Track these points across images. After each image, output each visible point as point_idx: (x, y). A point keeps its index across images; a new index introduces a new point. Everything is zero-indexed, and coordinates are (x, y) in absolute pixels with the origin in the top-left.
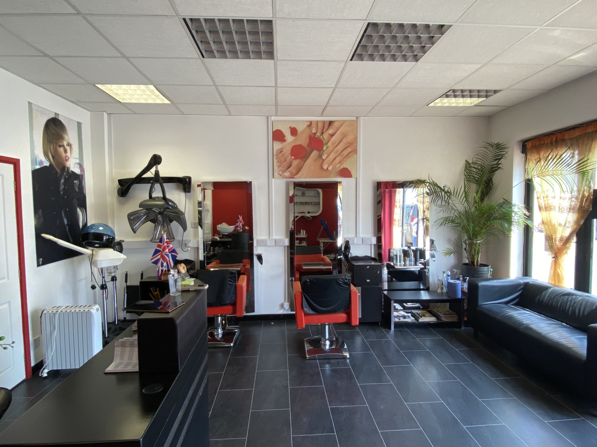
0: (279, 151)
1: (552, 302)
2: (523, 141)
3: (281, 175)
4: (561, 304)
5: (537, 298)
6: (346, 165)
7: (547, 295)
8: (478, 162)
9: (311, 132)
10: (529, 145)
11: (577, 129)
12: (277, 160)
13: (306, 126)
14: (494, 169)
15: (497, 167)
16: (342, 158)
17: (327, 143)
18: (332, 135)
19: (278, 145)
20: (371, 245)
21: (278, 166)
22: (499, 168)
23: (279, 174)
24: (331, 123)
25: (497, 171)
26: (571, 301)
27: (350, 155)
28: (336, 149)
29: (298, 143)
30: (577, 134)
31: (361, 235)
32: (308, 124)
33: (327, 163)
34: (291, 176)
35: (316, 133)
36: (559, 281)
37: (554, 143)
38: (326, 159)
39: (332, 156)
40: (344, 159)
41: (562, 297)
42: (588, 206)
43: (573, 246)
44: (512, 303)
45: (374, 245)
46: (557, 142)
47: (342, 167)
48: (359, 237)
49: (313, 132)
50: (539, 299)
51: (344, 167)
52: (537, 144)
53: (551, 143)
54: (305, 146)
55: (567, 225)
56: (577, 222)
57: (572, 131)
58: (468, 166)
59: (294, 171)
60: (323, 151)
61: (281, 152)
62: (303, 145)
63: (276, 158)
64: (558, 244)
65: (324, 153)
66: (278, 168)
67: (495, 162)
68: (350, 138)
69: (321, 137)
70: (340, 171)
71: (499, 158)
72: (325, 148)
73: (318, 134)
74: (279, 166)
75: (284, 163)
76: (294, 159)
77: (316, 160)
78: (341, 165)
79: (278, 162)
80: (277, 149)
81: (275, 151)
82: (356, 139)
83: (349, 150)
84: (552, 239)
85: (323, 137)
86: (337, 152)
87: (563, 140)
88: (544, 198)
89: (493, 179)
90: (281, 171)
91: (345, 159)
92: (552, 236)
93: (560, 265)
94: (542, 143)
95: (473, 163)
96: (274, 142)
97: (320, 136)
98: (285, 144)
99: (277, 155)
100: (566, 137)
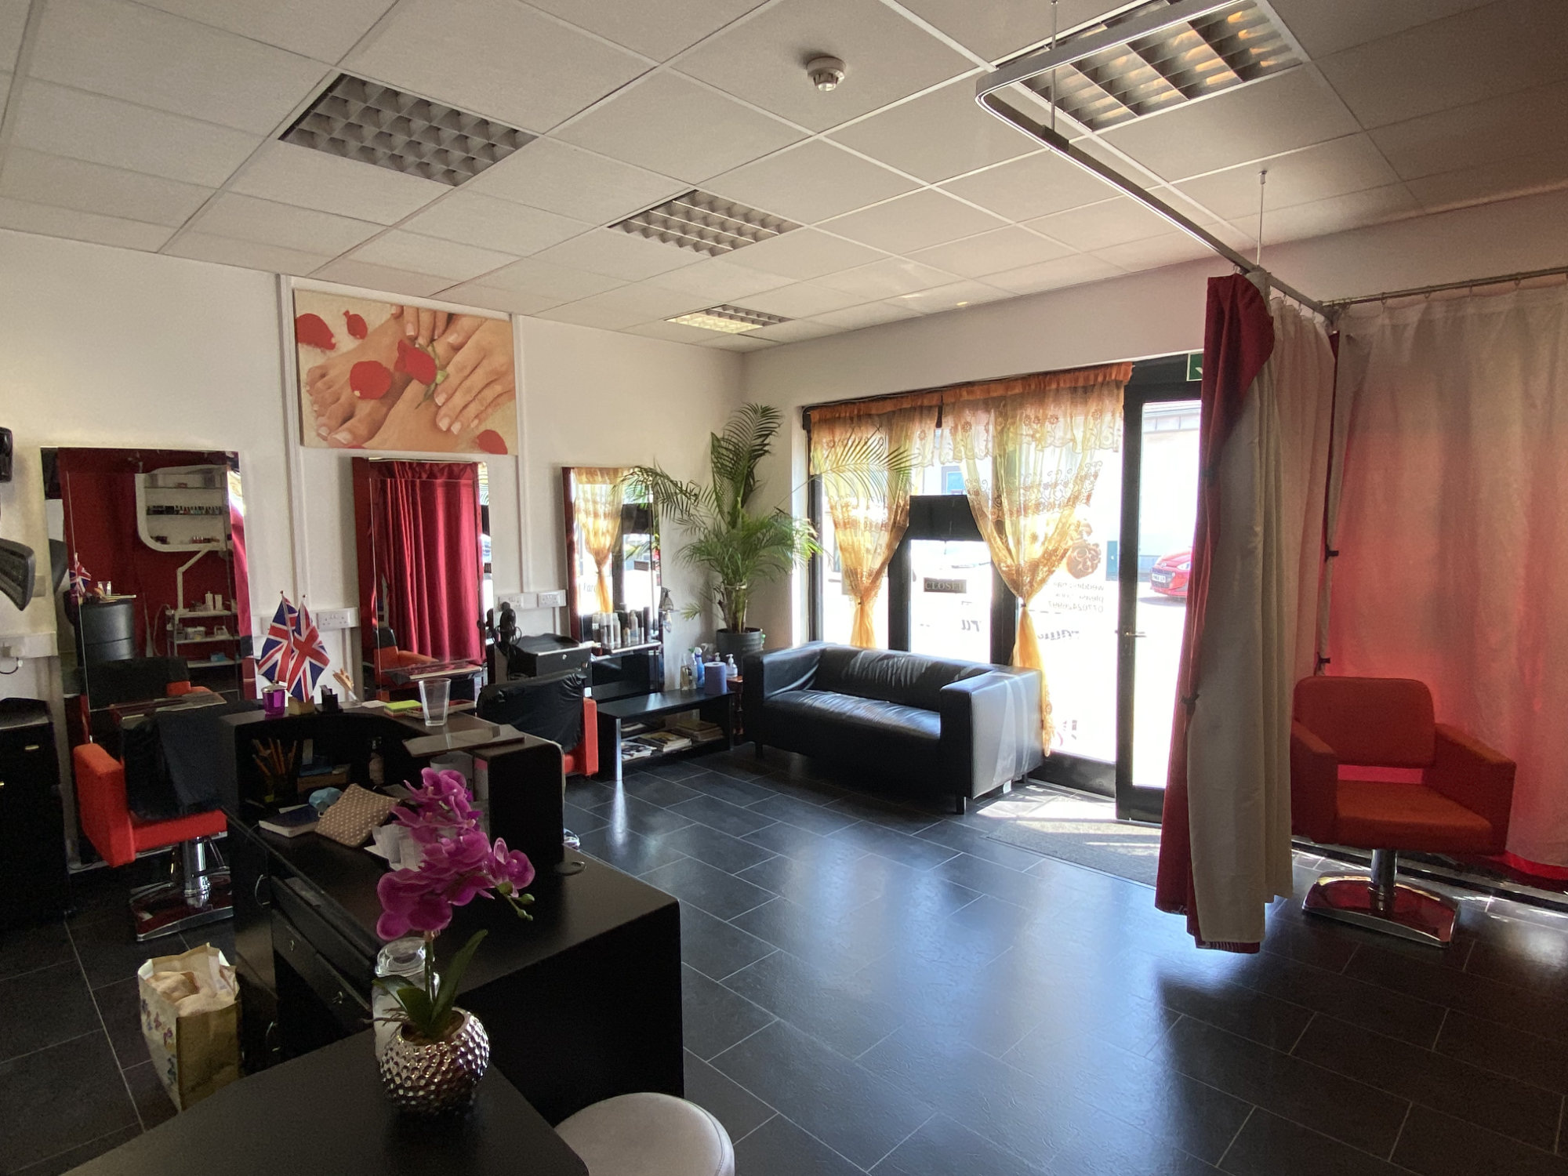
0: (318, 372)
1: (867, 675)
2: (803, 407)
3: (325, 439)
4: (880, 673)
5: (844, 672)
6: (493, 423)
7: (858, 665)
8: (733, 440)
9: (404, 332)
10: (815, 416)
11: (888, 401)
12: (311, 395)
13: (389, 316)
14: (758, 452)
15: (761, 450)
16: (482, 406)
17: (444, 367)
18: (457, 348)
19: (311, 358)
20: (554, 608)
21: (314, 414)
22: (766, 451)
23: (319, 435)
24: (451, 318)
25: (762, 457)
26: (893, 666)
27: (499, 400)
28: (468, 383)
29: (370, 356)
30: (889, 409)
31: (532, 588)
32: (394, 310)
33: (446, 415)
34: (355, 443)
35: (416, 338)
36: (868, 640)
37: (855, 419)
38: (444, 404)
39: (459, 400)
40: (486, 408)
41: (880, 663)
42: (905, 521)
43: (884, 581)
44: (808, 687)
45: (561, 608)
46: (859, 417)
47: (482, 429)
48: (529, 593)
49: (408, 334)
50: (847, 671)
51: (489, 428)
52: (828, 417)
53: (852, 419)
54: (391, 367)
55: (879, 550)
56: (889, 546)
57: (881, 403)
58: (716, 443)
59: (363, 430)
60: (437, 385)
61: (323, 376)
62: (384, 364)
63: (308, 391)
64: (866, 581)
65: (439, 388)
66: (317, 418)
67: (759, 441)
68: (498, 361)
69: (430, 349)
70: (478, 437)
71: (766, 433)
72: (439, 378)
73: (422, 341)
74: (319, 414)
75: (333, 406)
76: (360, 398)
77: (419, 405)
78: (480, 423)
79: (314, 403)
80: (310, 366)
81: (306, 372)
82: (511, 364)
83: (498, 388)
84: (856, 574)
85: (434, 351)
86: (469, 390)
87: (870, 416)
88: (842, 507)
89: (755, 471)
90: (323, 428)
91: (490, 410)
92: (856, 569)
93: (868, 616)
94: (837, 415)
95: (723, 439)
96: (299, 345)
97: (428, 346)
98: (331, 354)
99: (312, 384)
100: (873, 412)
